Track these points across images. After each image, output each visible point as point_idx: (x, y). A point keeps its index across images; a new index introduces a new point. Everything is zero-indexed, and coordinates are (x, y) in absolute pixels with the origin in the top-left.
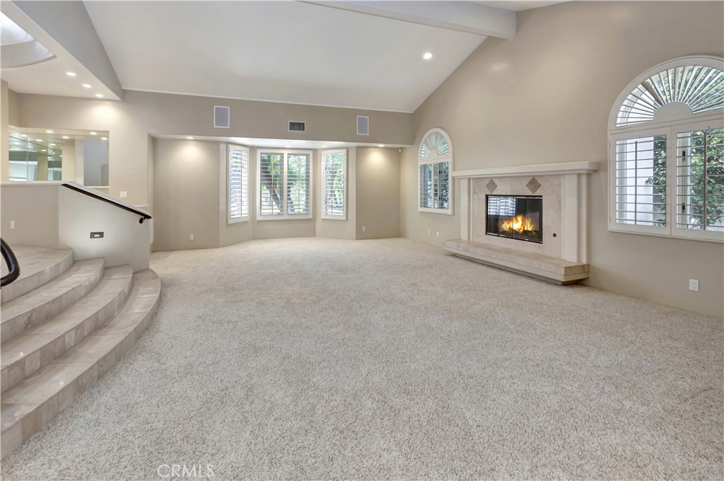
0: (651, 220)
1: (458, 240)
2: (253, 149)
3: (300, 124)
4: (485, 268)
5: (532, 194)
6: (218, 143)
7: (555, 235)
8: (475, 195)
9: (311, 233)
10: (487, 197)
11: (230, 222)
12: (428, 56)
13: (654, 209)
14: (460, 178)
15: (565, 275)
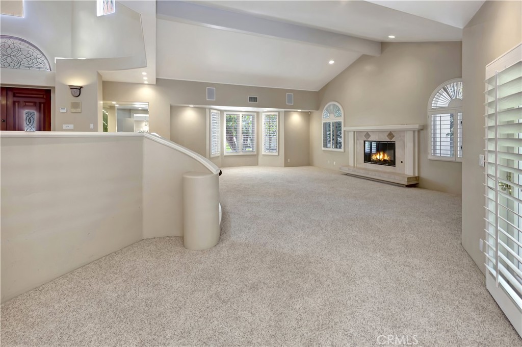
0: (449, 153)
1: (348, 166)
2: (222, 112)
3: (255, 98)
4: (365, 180)
5: (390, 141)
6: (205, 109)
7: (402, 162)
8: (358, 141)
9: (255, 163)
10: (365, 141)
11: (212, 156)
12: (332, 62)
13: (451, 148)
14: (349, 131)
15: (408, 181)
